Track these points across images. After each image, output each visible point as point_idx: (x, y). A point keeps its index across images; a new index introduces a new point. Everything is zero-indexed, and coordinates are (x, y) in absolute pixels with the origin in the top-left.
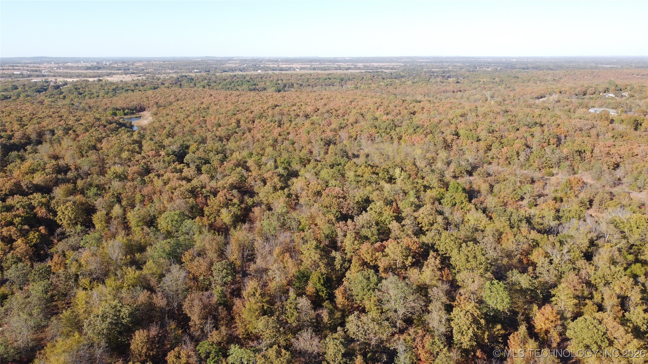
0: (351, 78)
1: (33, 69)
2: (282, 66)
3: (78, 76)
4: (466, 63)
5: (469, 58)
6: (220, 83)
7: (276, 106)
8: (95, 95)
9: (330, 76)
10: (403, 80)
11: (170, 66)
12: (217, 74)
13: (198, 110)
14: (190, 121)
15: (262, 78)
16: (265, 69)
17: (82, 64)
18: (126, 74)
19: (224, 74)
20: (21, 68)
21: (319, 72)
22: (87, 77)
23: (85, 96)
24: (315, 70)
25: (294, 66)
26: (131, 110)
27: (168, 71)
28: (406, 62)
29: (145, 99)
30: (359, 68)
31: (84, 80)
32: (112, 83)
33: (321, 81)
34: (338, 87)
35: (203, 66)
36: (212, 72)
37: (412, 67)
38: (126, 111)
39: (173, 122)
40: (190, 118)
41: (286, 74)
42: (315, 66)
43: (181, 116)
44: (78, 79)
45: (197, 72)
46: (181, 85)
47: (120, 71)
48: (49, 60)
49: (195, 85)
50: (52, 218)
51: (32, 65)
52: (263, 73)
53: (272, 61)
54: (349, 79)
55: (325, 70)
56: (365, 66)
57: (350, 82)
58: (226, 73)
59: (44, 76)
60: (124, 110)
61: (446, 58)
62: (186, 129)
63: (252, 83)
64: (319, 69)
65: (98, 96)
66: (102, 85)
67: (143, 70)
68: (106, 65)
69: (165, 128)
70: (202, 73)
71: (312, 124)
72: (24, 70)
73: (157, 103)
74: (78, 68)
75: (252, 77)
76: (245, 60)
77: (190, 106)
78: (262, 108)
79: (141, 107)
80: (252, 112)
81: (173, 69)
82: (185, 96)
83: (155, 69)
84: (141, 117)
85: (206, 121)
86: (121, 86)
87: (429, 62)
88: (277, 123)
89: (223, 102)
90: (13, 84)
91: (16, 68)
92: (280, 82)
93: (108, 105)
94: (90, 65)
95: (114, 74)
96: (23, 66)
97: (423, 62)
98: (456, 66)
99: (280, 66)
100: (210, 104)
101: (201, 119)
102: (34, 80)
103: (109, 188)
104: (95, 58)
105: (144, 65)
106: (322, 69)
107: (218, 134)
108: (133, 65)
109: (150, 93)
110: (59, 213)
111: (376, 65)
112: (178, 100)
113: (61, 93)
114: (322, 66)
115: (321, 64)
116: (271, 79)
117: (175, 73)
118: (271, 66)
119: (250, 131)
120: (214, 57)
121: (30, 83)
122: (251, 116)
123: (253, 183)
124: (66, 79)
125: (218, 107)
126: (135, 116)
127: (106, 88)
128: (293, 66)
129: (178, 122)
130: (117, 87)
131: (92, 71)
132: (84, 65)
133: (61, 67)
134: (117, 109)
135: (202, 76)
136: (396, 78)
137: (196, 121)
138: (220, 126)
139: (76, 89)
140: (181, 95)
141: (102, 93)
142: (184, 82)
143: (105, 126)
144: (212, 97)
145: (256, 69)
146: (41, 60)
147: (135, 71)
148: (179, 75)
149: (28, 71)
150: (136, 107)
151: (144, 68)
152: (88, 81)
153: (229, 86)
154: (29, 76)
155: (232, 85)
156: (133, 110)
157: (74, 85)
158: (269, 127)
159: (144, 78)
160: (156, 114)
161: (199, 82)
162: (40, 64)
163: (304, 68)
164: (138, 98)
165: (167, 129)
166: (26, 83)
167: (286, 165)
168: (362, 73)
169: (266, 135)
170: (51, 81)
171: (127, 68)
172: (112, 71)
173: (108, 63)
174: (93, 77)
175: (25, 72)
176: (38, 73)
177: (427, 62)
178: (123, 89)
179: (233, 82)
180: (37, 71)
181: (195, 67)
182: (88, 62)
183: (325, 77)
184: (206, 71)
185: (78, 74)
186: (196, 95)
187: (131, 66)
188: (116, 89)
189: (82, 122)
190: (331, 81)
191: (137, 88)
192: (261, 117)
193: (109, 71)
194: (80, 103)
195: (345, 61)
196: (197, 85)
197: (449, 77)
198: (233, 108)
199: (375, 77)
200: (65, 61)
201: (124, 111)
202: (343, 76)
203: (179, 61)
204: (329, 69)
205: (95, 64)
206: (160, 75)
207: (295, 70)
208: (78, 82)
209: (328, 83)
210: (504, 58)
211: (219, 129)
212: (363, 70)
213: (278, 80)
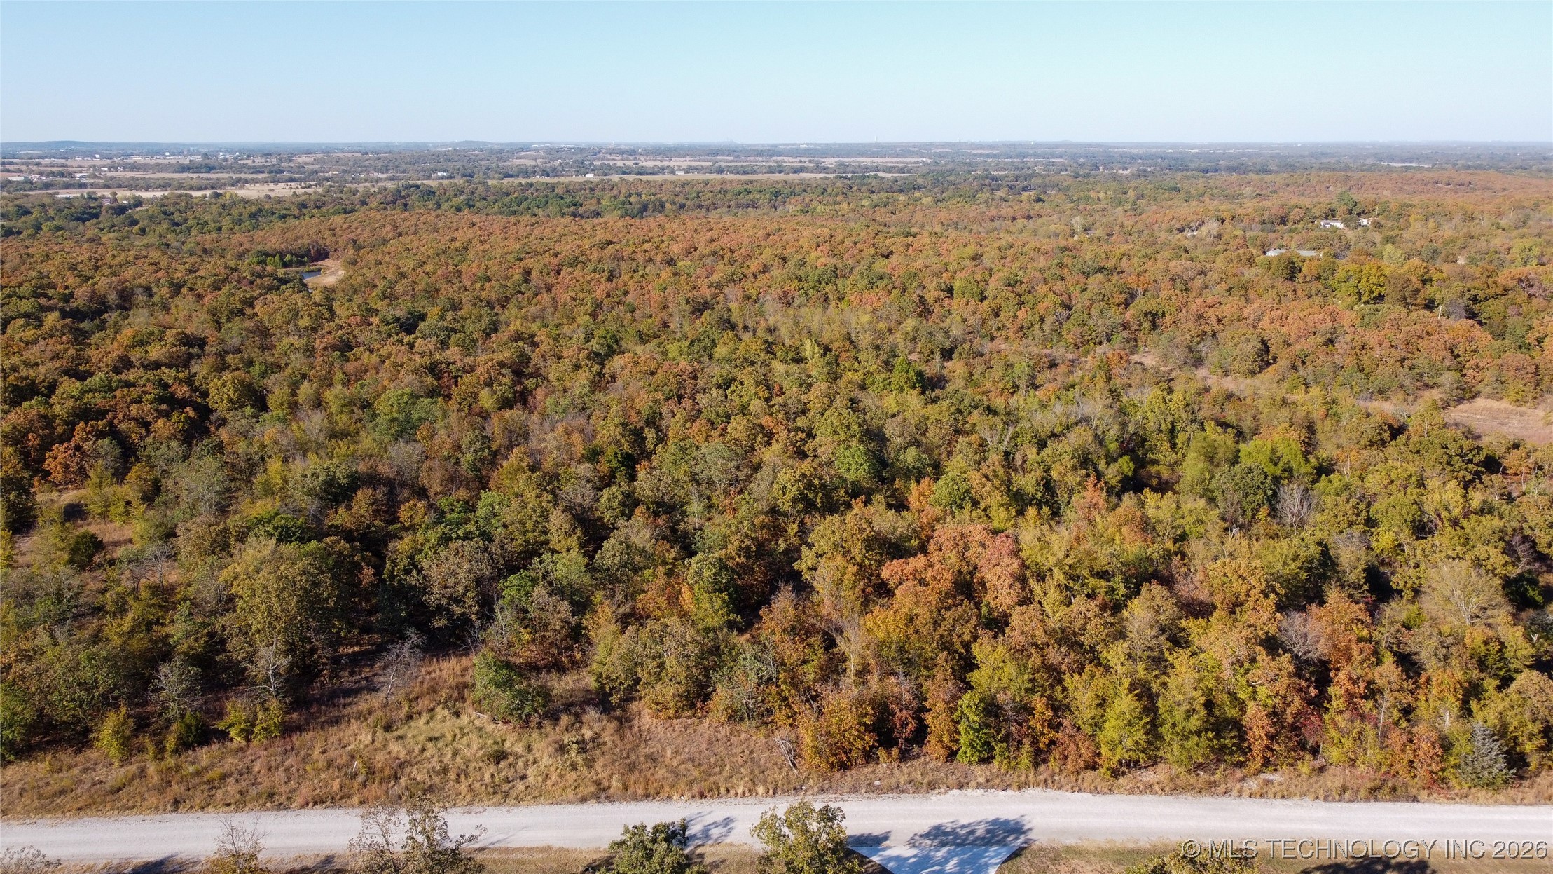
0: (797, 189)
1: (54, 169)
2: (646, 164)
3: (164, 186)
4: (1080, 157)
5: (1090, 145)
6: (495, 202)
7: (610, 243)
8: (212, 225)
9: (749, 187)
10: (917, 194)
11: (380, 164)
12: (490, 182)
13: (445, 252)
14: (427, 274)
15: (592, 190)
16: (606, 170)
17: (169, 159)
18: (276, 182)
19: (505, 181)
20: (24, 168)
21: (731, 177)
22: (184, 188)
23: (189, 230)
24: (722, 172)
25: (674, 163)
26: (297, 256)
27: (375, 175)
28: (941, 156)
29: (328, 234)
30: (825, 169)
31: (181, 195)
32: (246, 202)
33: (729, 196)
34: (765, 210)
35: (459, 165)
36: (478, 178)
37: (950, 167)
38: (288, 258)
39: (391, 274)
40: (428, 268)
41: (648, 182)
42: (723, 165)
43: (408, 264)
44: (166, 193)
45: (443, 178)
46: (406, 205)
47: (260, 176)
48: (89, 151)
49: (439, 206)
50: (199, 400)
51: (47, 161)
52: (597, 179)
53: (622, 152)
54: (793, 194)
55: (745, 173)
56: (841, 164)
57: (793, 200)
58: (511, 180)
59: (82, 186)
60: (282, 256)
61: (1036, 145)
62: (418, 288)
63: (568, 200)
64: (731, 170)
65: (220, 229)
66: (224, 207)
67: (316, 172)
68: (226, 160)
69: (375, 286)
70: (455, 180)
71: (675, 274)
72: (32, 172)
73: (355, 242)
74: (160, 168)
75: (570, 188)
76: (559, 150)
77: (426, 244)
78: (579, 246)
79: (318, 250)
80: (556, 255)
81: (387, 171)
82: (416, 225)
83: (345, 171)
84: (319, 270)
85: (460, 272)
86: (267, 207)
87: (995, 156)
88: (605, 275)
89: (499, 236)
90: (17, 202)
91: (11, 167)
92: (632, 199)
93: (247, 245)
94: (187, 162)
95: (247, 181)
96: (27, 164)
97: (980, 155)
98: (1052, 164)
99: (641, 164)
100: (470, 241)
101: (451, 268)
102: (63, 195)
103: (287, 365)
104: (196, 145)
105: (317, 161)
106: (737, 171)
107: (484, 295)
108: (290, 161)
109: (338, 220)
110: (212, 392)
111: (866, 161)
112: (400, 235)
113: (134, 222)
114: (739, 164)
115: (738, 158)
116: (615, 192)
117: (392, 179)
118: (620, 164)
119: (549, 291)
120: (485, 143)
121: (55, 202)
122: (555, 261)
123: (541, 363)
124: (137, 194)
125: (488, 246)
126: (306, 269)
127: (235, 212)
128: (671, 164)
129: (402, 275)
130: (260, 210)
131: (195, 176)
132: (173, 162)
133: (119, 165)
134: (267, 255)
135: (452, 185)
136: (901, 191)
137: (439, 272)
138: (489, 280)
139: (165, 213)
140: (407, 224)
141: (226, 223)
142: (413, 198)
143: (252, 283)
144: (476, 228)
145: (582, 168)
146: (67, 150)
147: (297, 176)
148: (401, 183)
149: (41, 174)
150: (309, 251)
151: (316, 167)
152: (191, 197)
153: (516, 208)
154: (47, 186)
155: (524, 205)
156: (302, 257)
157: (161, 203)
158: (589, 282)
159: (320, 190)
160: (354, 263)
161: (447, 200)
162: (67, 159)
163: (696, 169)
164: (312, 231)
165: (380, 288)
166: (47, 201)
167: (610, 342)
168: (827, 178)
169: (581, 295)
170: (104, 197)
171: (276, 168)
172: (243, 176)
173: (230, 157)
174: (200, 188)
175: (35, 178)
176: (66, 179)
177: (988, 156)
178: (273, 214)
179: (527, 199)
180: (62, 174)
181: (439, 166)
182: (181, 153)
183: (739, 187)
184: (464, 175)
185: (162, 182)
186: (440, 224)
187: (285, 164)
188: (258, 214)
189: (202, 273)
190: (751, 196)
191: (305, 211)
192: (573, 263)
193: (234, 176)
194: (183, 243)
195: (795, 152)
196: (444, 206)
197: (1025, 189)
198: (518, 247)
199: (854, 189)
200: (125, 151)
201: (282, 258)
202: (779, 186)
203: (399, 153)
204: (754, 172)
205: (199, 158)
206: (355, 185)
207: (673, 173)
208: (167, 198)
209: (743, 201)
210: (1172, 146)
211: (487, 285)
212: (834, 172)
213: (630, 195)
